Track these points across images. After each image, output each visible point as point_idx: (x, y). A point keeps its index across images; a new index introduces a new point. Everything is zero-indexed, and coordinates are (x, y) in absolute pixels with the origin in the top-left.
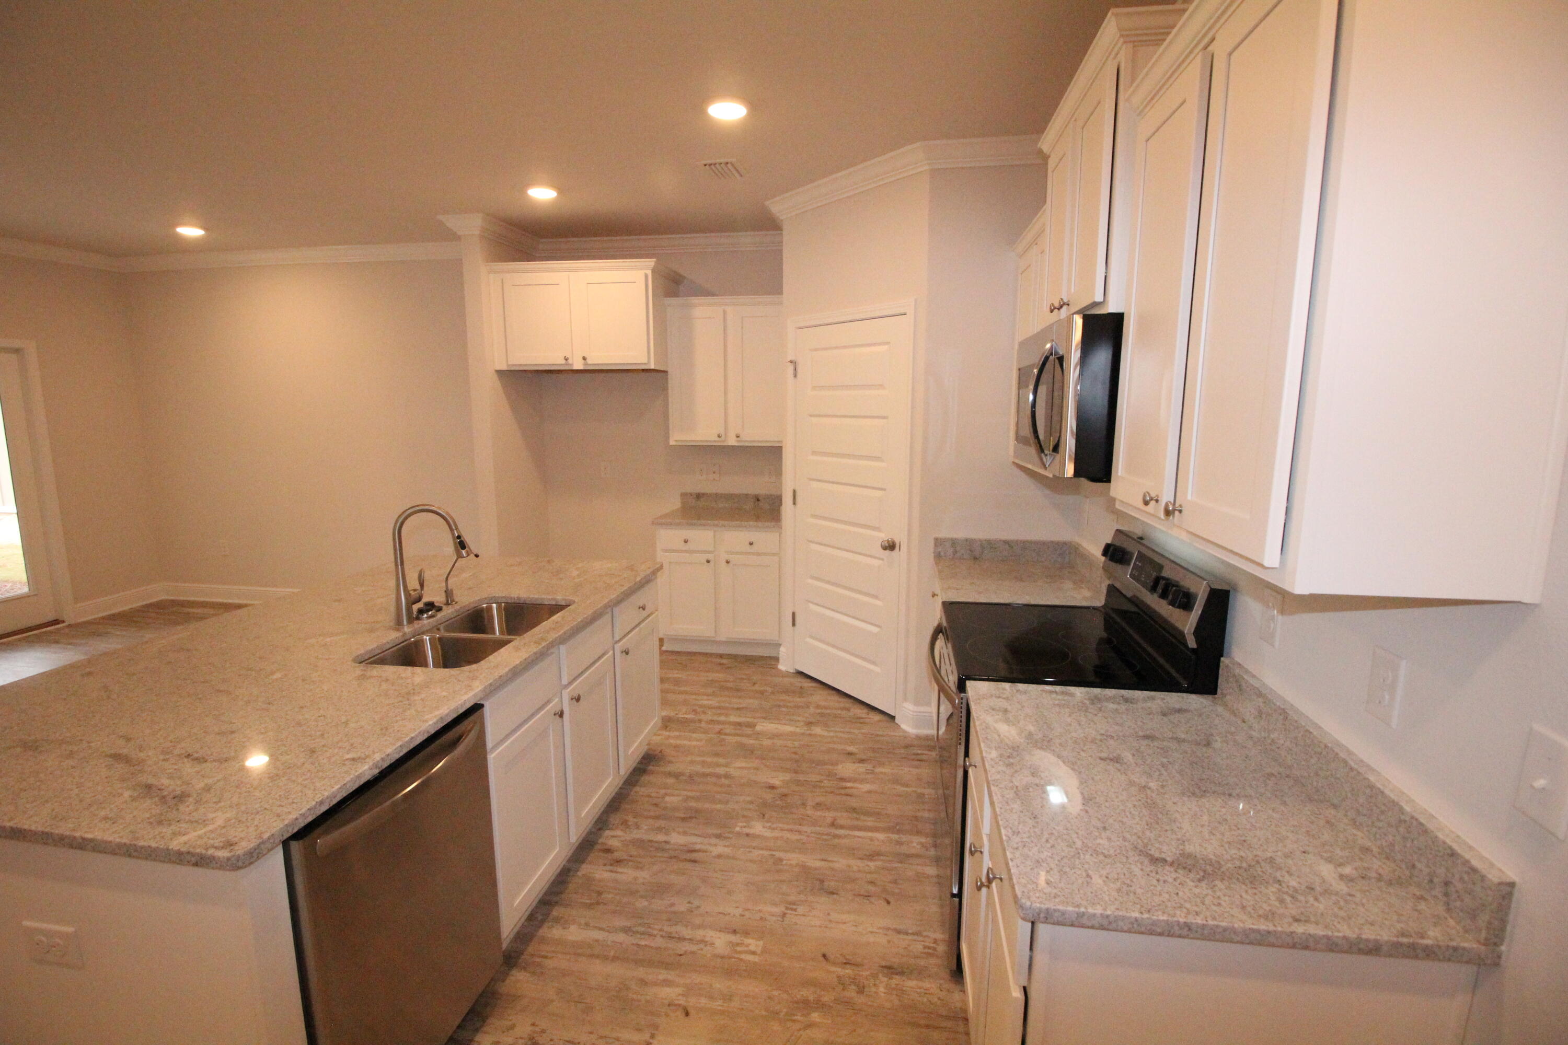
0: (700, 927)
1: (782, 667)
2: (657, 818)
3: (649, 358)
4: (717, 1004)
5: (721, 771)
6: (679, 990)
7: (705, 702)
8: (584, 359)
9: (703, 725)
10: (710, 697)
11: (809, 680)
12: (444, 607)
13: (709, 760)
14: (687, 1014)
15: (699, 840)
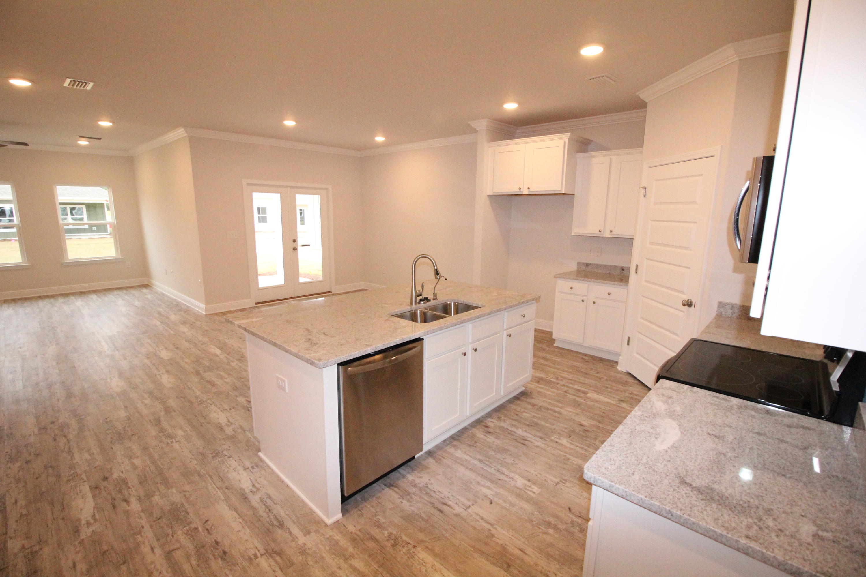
0: (513, 472)
1: (619, 368)
2: (516, 420)
3: (562, 187)
4: (507, 506)
5: (557, 409)
6: (492, 493)
7: (566, 376)
8: (528, 188)
9: (559, 386)
10: (569, 374)
11: (633, 379)
12: (432, 300)
13: (553, 402)
14: (491, 503)
15: (530, 436)
